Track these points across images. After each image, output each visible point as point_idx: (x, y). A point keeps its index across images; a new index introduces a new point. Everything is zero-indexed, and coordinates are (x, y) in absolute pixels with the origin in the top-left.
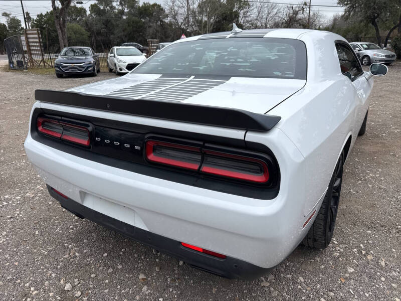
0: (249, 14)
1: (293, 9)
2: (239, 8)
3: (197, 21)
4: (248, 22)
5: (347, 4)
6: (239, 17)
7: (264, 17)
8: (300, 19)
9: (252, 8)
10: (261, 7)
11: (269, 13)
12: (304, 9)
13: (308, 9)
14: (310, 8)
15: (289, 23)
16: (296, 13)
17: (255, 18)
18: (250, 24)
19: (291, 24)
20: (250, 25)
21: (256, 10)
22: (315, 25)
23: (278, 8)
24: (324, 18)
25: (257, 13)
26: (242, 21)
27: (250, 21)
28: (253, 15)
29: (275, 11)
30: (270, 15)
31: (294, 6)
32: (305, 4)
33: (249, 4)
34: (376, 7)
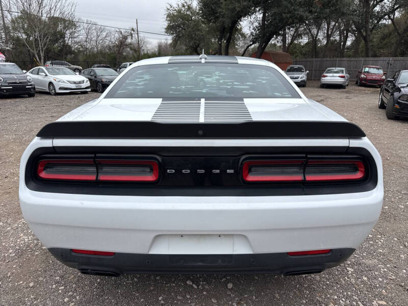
0: (76, 35)
1: (121, 33)
2: (64, 28)
3: (12, 38)
4: (76, 43)
5: (173, 34)
6: (65, 37)
7: (94, 39)
8: (130, 44)
9: (79, 29)
10: (89, 29)
11: (98, 36)
12: (132, 34)
13: (136, 35)
14: (138, 34)
15: (121, 47)
16: (125, 38)
17: (84, 39)
18: (79, 45)
19: (122, 48)
20: (80, 47)
21: (84, 31)
22: (143, 50)
23: (107, 32)
24: (150, 44)
25: (85, 34)
26: (70, 42)
27: (79, 42)
28: (81, 37)
29: (104, 34)
30: (100, 38)
31: (122, 31)
32: (133, 30)
33: (75, 25)
34: (197, 38)
